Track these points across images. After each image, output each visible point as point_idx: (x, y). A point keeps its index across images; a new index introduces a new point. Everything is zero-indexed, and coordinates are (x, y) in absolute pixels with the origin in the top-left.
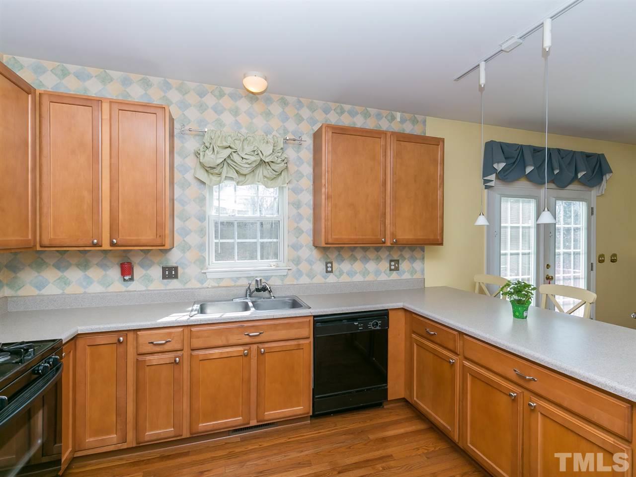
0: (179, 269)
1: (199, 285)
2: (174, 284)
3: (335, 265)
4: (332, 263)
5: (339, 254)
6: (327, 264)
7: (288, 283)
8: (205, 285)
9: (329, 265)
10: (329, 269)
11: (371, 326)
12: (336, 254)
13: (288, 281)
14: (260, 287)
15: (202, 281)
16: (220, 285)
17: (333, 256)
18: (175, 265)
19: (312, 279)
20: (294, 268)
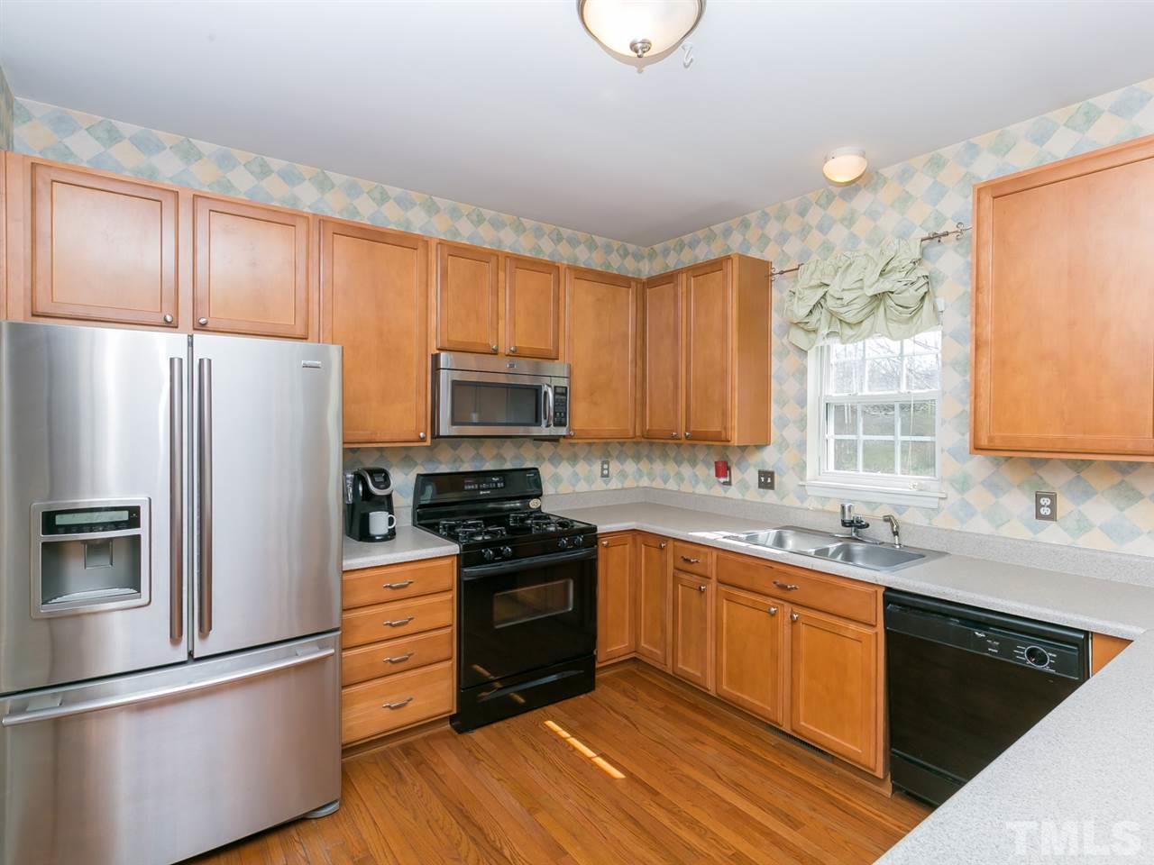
0: (776, 475)
1: (798, 504)
2: (770, 497)
3: (1063, 505)
4: (1053, 497)
5: (1078, 477)
6: (1038, 497)
7: (940, 526)
8: (806, 505)
9: (1045, 501)
10: (1045, 511)
11: (1021, 653)
12: (1070, 475)
13: (940, 522)
14: (847, 518)
15: (802, 498)
16: (826, 508)
17: (1057, 481)
18: (771, 469)
19: (998, 527)
20: (954, 496)
